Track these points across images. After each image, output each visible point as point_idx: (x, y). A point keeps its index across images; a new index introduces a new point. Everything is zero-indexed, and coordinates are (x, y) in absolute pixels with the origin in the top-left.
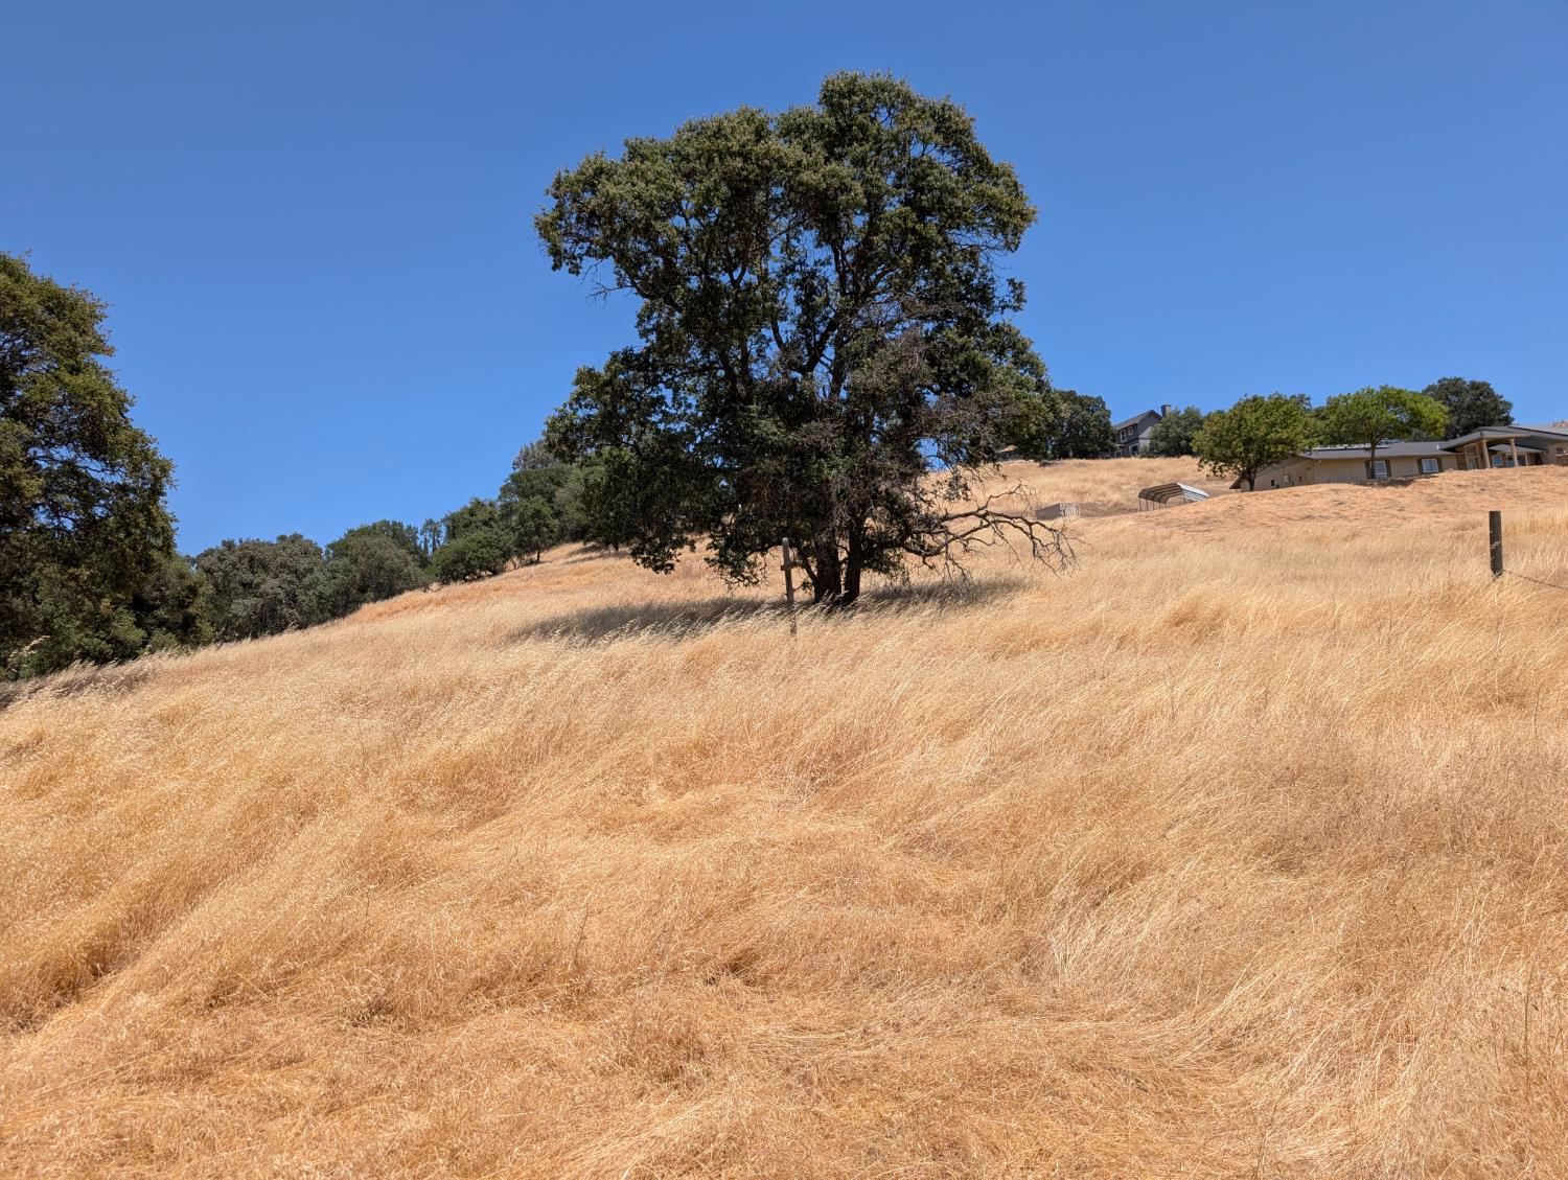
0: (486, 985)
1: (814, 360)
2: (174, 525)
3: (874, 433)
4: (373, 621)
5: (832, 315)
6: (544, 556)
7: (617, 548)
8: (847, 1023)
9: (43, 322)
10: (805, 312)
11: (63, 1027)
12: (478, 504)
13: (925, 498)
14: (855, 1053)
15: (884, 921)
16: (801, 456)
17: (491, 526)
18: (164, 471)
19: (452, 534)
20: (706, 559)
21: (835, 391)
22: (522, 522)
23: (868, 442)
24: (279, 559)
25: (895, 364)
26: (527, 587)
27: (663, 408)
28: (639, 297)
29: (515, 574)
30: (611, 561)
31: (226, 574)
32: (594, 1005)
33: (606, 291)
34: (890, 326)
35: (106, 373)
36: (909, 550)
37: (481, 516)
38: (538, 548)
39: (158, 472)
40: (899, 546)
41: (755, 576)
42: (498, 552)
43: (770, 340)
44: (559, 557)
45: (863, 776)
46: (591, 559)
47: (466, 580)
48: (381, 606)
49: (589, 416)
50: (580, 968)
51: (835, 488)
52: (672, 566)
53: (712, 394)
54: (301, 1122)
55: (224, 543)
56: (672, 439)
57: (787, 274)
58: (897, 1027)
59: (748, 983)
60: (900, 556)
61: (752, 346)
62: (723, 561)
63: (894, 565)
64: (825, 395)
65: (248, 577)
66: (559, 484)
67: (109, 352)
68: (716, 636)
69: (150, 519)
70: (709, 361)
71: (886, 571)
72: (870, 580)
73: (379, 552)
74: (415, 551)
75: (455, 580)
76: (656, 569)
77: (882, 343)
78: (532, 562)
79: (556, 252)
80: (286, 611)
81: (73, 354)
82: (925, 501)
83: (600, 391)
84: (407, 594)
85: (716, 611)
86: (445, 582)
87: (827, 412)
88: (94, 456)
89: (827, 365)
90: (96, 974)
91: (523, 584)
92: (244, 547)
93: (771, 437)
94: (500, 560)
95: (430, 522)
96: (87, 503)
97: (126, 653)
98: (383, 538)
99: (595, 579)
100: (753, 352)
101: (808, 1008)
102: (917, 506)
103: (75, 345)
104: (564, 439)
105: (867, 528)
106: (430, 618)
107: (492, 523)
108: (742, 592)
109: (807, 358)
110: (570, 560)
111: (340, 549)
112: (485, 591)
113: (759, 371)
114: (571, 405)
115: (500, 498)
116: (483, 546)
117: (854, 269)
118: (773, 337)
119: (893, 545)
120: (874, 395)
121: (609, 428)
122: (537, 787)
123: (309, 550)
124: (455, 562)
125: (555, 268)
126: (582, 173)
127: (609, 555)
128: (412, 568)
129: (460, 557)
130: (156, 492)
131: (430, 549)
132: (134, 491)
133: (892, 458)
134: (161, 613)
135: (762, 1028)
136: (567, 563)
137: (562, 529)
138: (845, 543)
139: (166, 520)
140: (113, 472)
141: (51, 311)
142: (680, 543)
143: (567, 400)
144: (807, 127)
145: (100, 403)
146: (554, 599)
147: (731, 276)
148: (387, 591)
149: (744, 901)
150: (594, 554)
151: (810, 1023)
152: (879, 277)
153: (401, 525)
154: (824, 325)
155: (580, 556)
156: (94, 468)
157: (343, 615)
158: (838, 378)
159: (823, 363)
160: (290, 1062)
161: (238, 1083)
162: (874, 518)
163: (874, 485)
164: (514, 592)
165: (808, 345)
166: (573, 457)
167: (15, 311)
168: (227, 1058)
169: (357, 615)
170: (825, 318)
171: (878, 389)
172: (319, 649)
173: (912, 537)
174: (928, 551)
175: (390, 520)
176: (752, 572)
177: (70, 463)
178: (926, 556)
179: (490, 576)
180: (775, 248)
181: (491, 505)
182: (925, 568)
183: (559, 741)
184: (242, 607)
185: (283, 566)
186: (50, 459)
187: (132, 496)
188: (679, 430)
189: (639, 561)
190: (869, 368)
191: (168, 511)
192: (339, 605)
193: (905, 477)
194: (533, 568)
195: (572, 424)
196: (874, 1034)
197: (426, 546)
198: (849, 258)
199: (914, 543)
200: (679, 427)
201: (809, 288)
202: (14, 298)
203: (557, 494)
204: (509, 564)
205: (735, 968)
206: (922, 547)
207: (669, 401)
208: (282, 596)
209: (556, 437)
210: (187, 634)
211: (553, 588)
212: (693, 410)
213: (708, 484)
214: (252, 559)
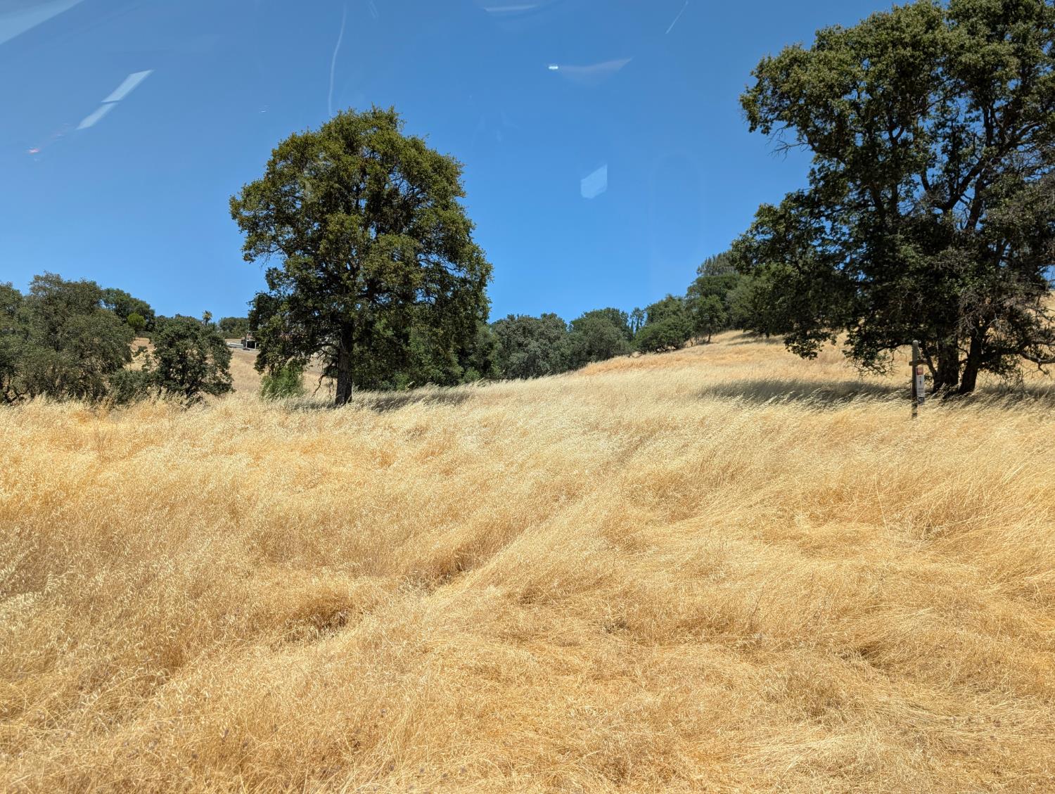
0: (689, 626)
1: (955, 198)
2: (489, 305)
3: (1003, 259)
4: (595, 375)
5: (976, 162)
6: (714, 338)
7: (768, 336)
8: (955, 711)
9: (431, 177)
10: (951, 160)
11: (445, 595)
12: (671, 299)
13: (1046, 314)
14: (960, 733)
15: (991, 644)
16: (935, 276)
17: (677, 315)
18: (487, 271)
19: (651, 319)
20: (844, 351)
21: (971, 224)
22: (701, 313)
23: (997, 266)
24: (540, 330)
25: (1031, 203)
26: (701, 360)
27: (823, 235)
28: (814, 152)
29: (691, 351)
30: (763, 346)
31: (509, 336)
32: (761, 655)
33: (787, 147)
34: (1031, 171)
35: (461, 208)
36: (1026, 357)
37: (672, 308)
38: (710, 332)
39: (484, 272)
40: (1016, 353)
41: (884, 367)
42: (681, 334)
43: (918, 184)
44: (725, 340)
45: (972, 533)
46: (747, 342)
47: (658, 352)
48: (601, 365)
49: (764, 239)
50: (753, 629)
51: (962, 304)
52: (815, 354)
53: (862, 225)
54: (579, 680)
55: (509, 317)
56: (826, 259)
57: (939, 129)
58: (998, 724)
59: (874, 665)
60: (1016, 362)
61: (902, 189)
62: (857, 354)
63: (1009, 368)
64: (961, 227)
65: (521, 339)
66: (730, 288)
67: (463, 195)
68: (851, 412)
69: (477, 300)
70: (864, 200)
71: (1002, 373)
72: (985, 378)
73: (602, 330)
74: (625, 329)
75: (650, 351)
76: (803, 355)
77: (1020, 185)
78: (704, 343)
79: (753, 119)
80: (541, 363)
81: (445, 197)
82: (1047, 318)
83: (775, 223)
84: (617, 358)
85: (850, 392)
86: (643, 352)
87: (962, 242)
88: (450, 260)
89: (966, 203)
90: (460, 570)
91: (697, 357)
92: (522, 319)
93: (910, 259)
94: (682, 340)
95: (637, 310)
96: (445, 287)
97: (452, 381)
98: (606, 320)
99: (750, 358)
100: (902, 194)
101: (921, 694)
102: (1037, 321)
103: (446, 191)
104: (744, 257)
105: (988, 336)
106: (634, 376)
107: (678, 313)
108: (871, 378)
109: (948, 197)
110: (732, 342)
111: (578, 324)
112: (670, 360)
113: (904, 207)
114: (751, 231)
115: (687, 295)
116: (672, 329)
117: (1002, 125)
118: (921, 182)
119: (1011, 351)
120: (1008, 228)
121: (776, 249)
122: (717, 502)
123: (559, 325)
124: (651, 339)
125: (752, 129)
126: (781, 62)
127: (762, 341)
128: (622, 342)
129: (655, 335)
130: (482, 284)
131: (635, 329)
132: (470, 282)
133: (1019, 281)
134: (473, 358)
135: (885, 698)
136: (729, 345)
137: (728, 320)
138: (967, 348)
139: (486, 302)
140: (460, 271)
141: (435, 170)
142: (824, 337)
143: (749, 227)
144: (974, 11)
145: (457, 228)
146: (719, 370)
147: (891, 134)
148: (605, 355)
149: (873, 607)
150: (750, 340)
151: (922, 704)
152: (1024, 132)
153: (618, 311)
154: (968, 170)
155: (739, 340)
156: (450, 268)
157: (576, 369)
158: (975, 213)
159: (962, 201)
160: (570, 644)
161: (543, 649)
162: (996, 329)
163: (999, 302)
164: (690, 363)
165: (951, 187)
166: (749, 270)
167: (418, 171)
168: (535, 634)
169: (585, 369)
170: (969, 165)
171: (1012, 224)
172: (566, 390)
173: (1030, 346)
174: (1044, 358)
175: (611, 307)
176: (881, 364)
177: (438, 264)
178: (1042, 363)
179: (674, 350)
180: (932, 111)
181: (679, 300)
182: (1040, 373)
183: (732, 474)
184: (516, 358)
185: (542, 334)
186: (428, 261)
187: (468, 286)
188: (832, 252)
189: (790, 348)
190: (1006, 206)
191: (487, 296)
192: (574, 362)
193: (1030, 297)
194: (705, 347)
195: (751, 246)
196: (978, 724)
197: (632, 327)
198: (998, 115)
199: (1031, 351)
200: (832, 249)
201: (956, 140)
202: (418, 163)
203: (728, 294)
204: (688, 343)
205: (864, 652)
206: (1039, 356)
207: (828, 231)
208: (539, 352)
209: (737, 255)
210: (485, 371)
211: (719, 362)
212: (846, 237)
213: (851, 293)
214: (524, 328)
